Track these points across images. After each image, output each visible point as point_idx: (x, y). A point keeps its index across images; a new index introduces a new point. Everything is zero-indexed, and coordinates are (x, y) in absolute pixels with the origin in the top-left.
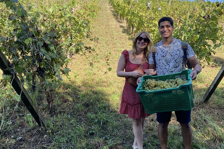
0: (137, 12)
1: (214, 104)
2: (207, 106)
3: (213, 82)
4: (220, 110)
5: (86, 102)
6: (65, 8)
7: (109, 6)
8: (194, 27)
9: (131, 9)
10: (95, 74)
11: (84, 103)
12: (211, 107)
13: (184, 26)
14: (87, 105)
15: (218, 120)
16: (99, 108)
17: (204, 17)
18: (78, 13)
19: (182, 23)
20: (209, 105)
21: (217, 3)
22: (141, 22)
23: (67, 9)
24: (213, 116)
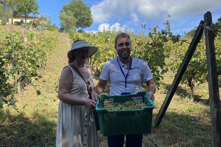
0: (95, 44)
1: (165, 128)
2: (159, 131)
3: (162, 106)
4: (171, 134)
5: (32, 134)
6: (13, 35)
7: (69, 40)
8: (143, 54)
9: (88, 41)
10: (47, 105)
11: (29, 135)
12: (162, 132)
13: (134, 54)
14: (33, 138)
15: (169, 144)
16: (47, 140)
17: (151, 44)
18: (31, 43)
19: (133, 51)
20: (160, 130)
21: (162, 31)
22: (98, 53)
23: (15, 37)
24: (164, 140)
